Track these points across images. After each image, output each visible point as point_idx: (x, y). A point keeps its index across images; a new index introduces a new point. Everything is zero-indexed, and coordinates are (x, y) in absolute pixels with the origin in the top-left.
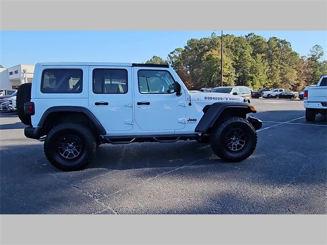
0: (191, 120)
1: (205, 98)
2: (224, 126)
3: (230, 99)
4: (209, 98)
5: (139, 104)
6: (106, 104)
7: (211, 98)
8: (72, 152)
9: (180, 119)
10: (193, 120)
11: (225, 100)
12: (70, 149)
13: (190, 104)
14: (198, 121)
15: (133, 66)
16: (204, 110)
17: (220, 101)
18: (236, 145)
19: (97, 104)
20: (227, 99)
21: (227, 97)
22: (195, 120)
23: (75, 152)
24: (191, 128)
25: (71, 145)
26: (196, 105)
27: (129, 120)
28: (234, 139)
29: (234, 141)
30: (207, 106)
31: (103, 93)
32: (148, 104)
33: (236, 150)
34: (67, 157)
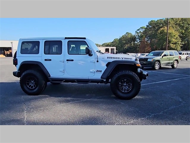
0: (98, 71)
1: (108, 58)
2: (117, 75)
3: (125, 58)
4: (110, 58)
5: (67, 60)
6: (50, 60)
7: (112, 58)
8: (33, 85)
9: (91, 70)
10: (100, 71)
11: (121, 59)
12: (32, 83)
13: (98, 61)
14: (103, 72)
15: (65, 39)
16: (107, 65)
17: (118, 59)
18: (126, 88)
19: (46, 60)
20: (123, 58)
21: (123, 57)
22: (101, 71)
23: (34, 85)
24: (98, 76)
25: (32, 82)
26: (101, 62)
27: (62, 70)
28: (125, 84)
29: (125, 86)
30: (109, 63)
31: (49, 54)
32: (72, 60)
33: (126, 92)
34: (30, 88)
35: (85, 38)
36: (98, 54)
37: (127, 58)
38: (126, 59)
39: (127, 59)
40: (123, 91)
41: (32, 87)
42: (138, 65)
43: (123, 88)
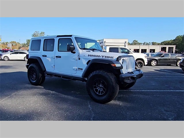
0: (79, 69)
1: (89, 55)
4: (90, 56)
5: (57, 57)
6: (46, 56)
7: (92, 56)
9: (74, 68)
10: (81, 69)
11: (101, 57)
13: (79, 59)
14: (83, 70)
15: (57, 37)
16: (87, 63)
17: (98, 58)
19: (43, 56)
20: (103, 57)
22: (82, 69)
24: (80, 74)
26: (82, 59)
27: (53, 65)
28: (101, 86)
29: (101, 88)
30: (89, 61)
31: (46, 51)
32: (60, 57)
33: (100, 94)
34: (33, 79)
35: (71, 36)
36: (81, 51)
38: (106, 58)
39: (108, 57)
40: (98, 93)
41: (34, 78)
42: (113, 65)
43: (99, 90)
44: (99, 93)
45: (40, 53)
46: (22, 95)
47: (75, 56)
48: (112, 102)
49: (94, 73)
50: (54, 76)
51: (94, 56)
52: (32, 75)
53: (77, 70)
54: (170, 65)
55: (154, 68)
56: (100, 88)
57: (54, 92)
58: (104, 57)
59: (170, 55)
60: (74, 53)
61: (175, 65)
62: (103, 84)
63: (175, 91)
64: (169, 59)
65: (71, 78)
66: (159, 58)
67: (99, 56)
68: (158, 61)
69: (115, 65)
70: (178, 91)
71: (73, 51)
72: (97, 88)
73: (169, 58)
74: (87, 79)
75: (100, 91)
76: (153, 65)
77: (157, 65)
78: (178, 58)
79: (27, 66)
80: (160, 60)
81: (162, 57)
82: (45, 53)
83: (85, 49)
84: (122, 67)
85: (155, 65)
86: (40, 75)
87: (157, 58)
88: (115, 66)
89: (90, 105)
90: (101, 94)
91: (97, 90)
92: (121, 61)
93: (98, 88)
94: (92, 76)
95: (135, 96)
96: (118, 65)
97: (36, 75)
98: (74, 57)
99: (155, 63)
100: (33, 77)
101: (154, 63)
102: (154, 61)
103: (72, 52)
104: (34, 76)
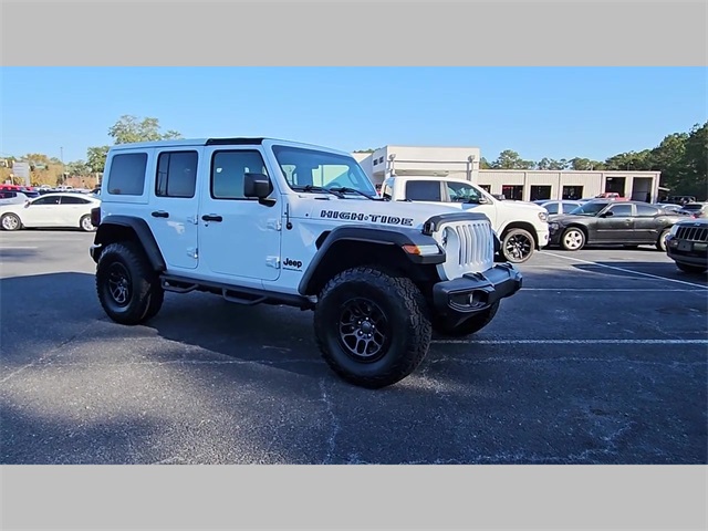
0: (290, 263)
1: (323, 214)
2: (332, 285)
3: (384, 219)
4: (330, 214)
5: (206, 218)
6: (166, 215)
7: (336, 215)
8: (124, 293)
9: (269, 258)
10: (295, 263)
11: (369, 221)
12: (123, 286)
13: (289, 226)
14: (304, 268)
15: (206, 145)
16: (319, 243)
17: (356, 222)
18: (367, 341)
19: (155, 215)
20: (374, 219)
21: (376, 215)
22: (298, 264)
24: (291, 282)
25: (125, 280)
26: (301, 227)
27: (191, 249)
28: (367, 324)
29: (367, 331)
30: (326, 234)
31: (167, 195)
32: (219, 219)
33: (364, 354)
34: (117, 299)
35: (258, 141)
36: (295, 198)
37: (393, 216)
38: (386, 224)
39: (391, 220)
40: (355, 351)
41: (121, 297)
42: (409, 249)
43: (359, 339)
44: (360, 351)
45: (141, 205)
46: (78, 359)
47: (274, 216)
48: (408, 381)
49: (343, 278)
50: (197, 289)
51: (342, 216)
52: (114, 287)
53: (283, 265)
54: (634, 247)
55: (573, 258)
56: (364, 331)
57: (195, 348)
58: (379, 219)
59: (634, 207)
60: (271, 204)
61: (654, 247)
62: (374, 316)
63: (639, 341)
64: (632, 225)
65: (261, 297)
66: (595, 220)
67: (361, 217)
68: (590, 232)
69: (417, 250)
70: (652, 341)
71: (267, 198)
72: (352, 331)
73: (632, 219)
74: (316, 301)
75: (362, 343)
76: (569, 246)
77: (586, 247)
78: (664, 219)
79: (96, 254)
80: (596, 226)
81: (604, 216)
82: (164, 204)
83: (309, 189)
84: (441, 257)
85: (578, 245)
86: (145, 286)
87: (585, 221)
88: (417, 255)
89: (328, 393)
90: (368, 353)
91: (352, 341)
92: (438, 236)
93: (355, 333)
94: (336, 289)
95: (493, 362)
96: (425, 250)
97: (130, 287)
98: (270, 220)
99: (580, 237)
100: (118, 291)
101: (573, 239)
102: (573, 233)
103: (263, 202)
104: (123, 290)
